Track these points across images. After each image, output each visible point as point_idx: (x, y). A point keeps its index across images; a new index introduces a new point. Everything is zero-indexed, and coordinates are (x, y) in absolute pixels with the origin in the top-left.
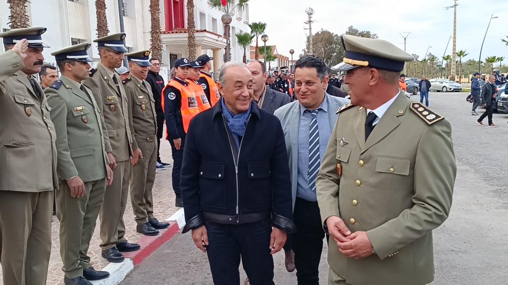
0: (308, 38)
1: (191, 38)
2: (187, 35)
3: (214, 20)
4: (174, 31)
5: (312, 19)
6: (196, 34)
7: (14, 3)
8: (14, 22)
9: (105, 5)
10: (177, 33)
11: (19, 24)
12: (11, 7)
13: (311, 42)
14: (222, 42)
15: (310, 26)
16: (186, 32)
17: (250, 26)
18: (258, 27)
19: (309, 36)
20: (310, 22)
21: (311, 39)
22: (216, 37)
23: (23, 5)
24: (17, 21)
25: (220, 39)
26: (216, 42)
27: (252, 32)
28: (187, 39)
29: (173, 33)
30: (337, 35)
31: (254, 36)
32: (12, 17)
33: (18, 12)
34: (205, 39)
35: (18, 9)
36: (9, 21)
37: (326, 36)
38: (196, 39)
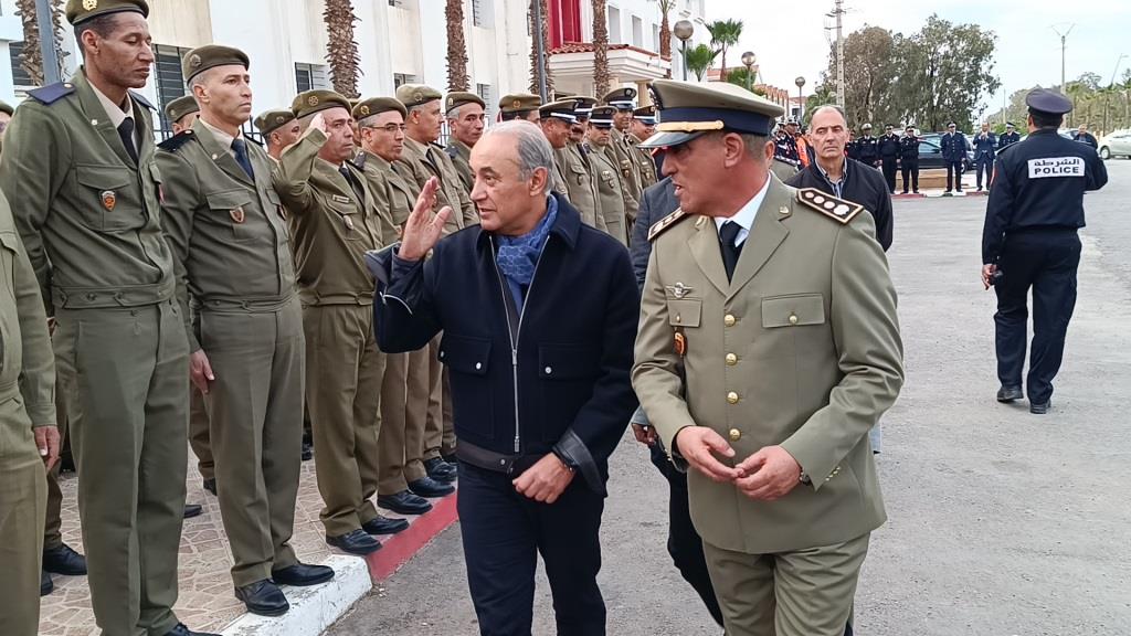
0: (834, 48)
1: (600, 62)
2: (591, 56)
3: (636, 20)
4: (563, 49)
5: (842, 7)
6: (610, 54)
7: (336, 22)
8: (336, 54)
9: (462, 13)
10: (570, 52)
11: (344, 57)
12: (331, 29)
13: (841, 58)
14: (657, 67)
15: (839, 20)
16: (587, 51)
17: (709, 28)
18: (726, 31)
19: (835, 43)
20: (839, 11)
21: (840, 51)
22: (646, 58)
23: (350, 24)
24: (340, 52)
25: (655, 61)
26: (646, 68)
27: (713, 41)
28: (592, 64)
29: (562, 52)
30: (900, 34)
31: (718, 51)
32: (332, 46)
33: (343, 38)
34: (627, 62)
35: (342, 31)
36: (328, 53)
37: (877, 42)
38: (610, 63)
